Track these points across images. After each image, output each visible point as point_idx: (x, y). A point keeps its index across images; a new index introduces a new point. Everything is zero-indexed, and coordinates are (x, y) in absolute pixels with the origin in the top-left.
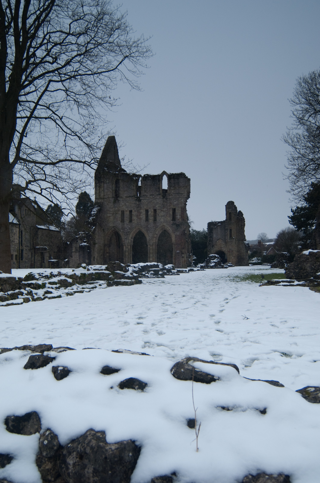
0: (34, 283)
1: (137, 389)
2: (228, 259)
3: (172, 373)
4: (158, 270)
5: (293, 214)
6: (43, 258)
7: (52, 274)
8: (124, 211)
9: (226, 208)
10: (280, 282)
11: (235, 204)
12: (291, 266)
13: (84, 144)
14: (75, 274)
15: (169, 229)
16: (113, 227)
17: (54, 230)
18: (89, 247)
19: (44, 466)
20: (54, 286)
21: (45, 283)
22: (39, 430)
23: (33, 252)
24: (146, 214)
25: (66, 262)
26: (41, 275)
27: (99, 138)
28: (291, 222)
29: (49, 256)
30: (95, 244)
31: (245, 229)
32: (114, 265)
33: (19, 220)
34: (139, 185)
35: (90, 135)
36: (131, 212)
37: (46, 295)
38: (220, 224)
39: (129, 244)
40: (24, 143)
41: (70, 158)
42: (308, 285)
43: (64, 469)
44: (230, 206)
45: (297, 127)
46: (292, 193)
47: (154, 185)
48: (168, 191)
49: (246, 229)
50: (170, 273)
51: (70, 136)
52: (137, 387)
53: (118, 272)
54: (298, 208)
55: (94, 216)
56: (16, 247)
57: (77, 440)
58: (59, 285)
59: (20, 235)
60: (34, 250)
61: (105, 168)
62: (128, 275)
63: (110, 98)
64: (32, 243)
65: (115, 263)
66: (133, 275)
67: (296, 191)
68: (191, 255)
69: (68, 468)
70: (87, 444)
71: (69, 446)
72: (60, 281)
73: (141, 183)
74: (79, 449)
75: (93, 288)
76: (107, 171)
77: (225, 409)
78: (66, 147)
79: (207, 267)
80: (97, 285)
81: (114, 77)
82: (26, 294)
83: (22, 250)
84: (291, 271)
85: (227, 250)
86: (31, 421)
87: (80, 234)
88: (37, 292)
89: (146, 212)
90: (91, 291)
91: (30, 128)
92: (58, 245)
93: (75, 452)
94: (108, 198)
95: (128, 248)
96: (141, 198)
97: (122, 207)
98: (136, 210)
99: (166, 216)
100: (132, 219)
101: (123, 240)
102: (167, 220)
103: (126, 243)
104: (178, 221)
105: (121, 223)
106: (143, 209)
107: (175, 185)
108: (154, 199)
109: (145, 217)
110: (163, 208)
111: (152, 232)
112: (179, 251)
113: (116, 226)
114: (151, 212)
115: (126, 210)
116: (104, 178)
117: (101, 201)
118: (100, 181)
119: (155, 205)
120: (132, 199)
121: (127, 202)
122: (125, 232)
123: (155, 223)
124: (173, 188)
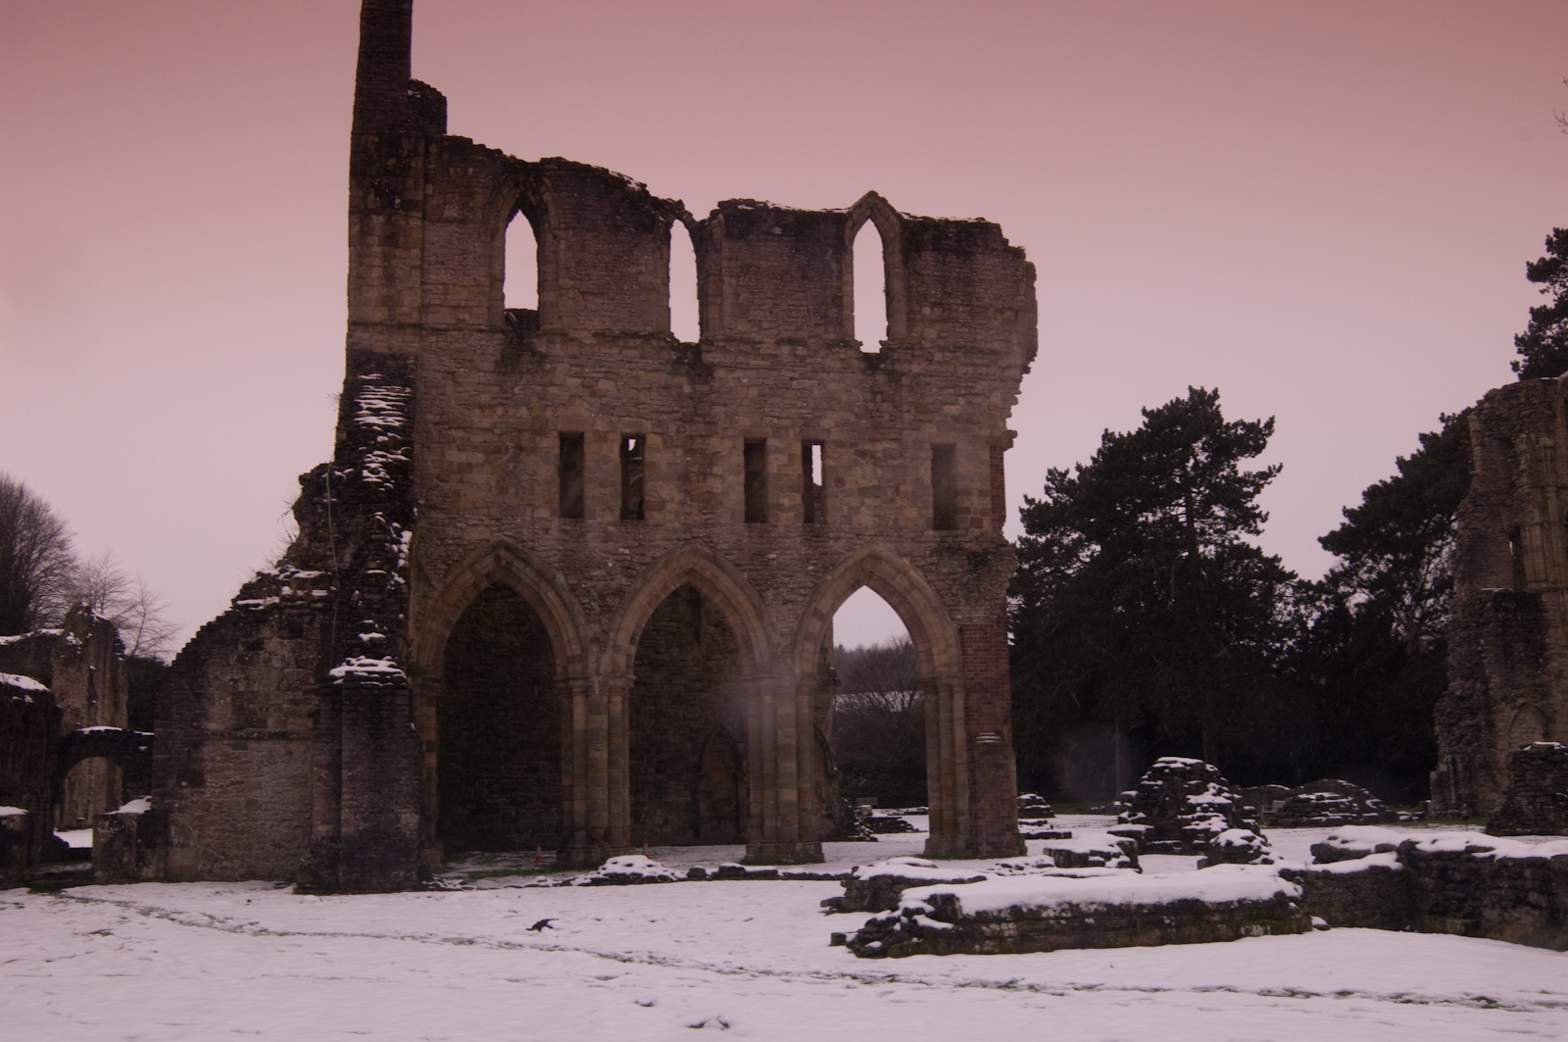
8: (580, 435)
15: (916, 585)
16: (493, 548)
24: (748, 472)
36: (635, 445)
55: (395, 443)
89: (746, 463)
94: (455, 333)
95: (609, 713)
96: (710, 355)
97: (563, 404)
98: (672, 434)
99: (890, 492)
100: (647, 498)
101: (574, 647)
102: (897, 519)
103: (598, 674)
104: (971, 529)
105: (556, 522)
106: (730, 433)
107: (945, 293)
108: (809, 368)
109: (741, 489)
110: (869, 440)
111: (794, 596)
112: (998, 733)
113: (520, 546)
114: (783, 459)
115: (601, 429)
116: (427, 180)
117: (399, 342)
118: (398, 201)
119: (818, 414)
120: (641, 358)
121: (603, 369)
122: (592, 590)
123: (818, 536)
124: (935, 309)
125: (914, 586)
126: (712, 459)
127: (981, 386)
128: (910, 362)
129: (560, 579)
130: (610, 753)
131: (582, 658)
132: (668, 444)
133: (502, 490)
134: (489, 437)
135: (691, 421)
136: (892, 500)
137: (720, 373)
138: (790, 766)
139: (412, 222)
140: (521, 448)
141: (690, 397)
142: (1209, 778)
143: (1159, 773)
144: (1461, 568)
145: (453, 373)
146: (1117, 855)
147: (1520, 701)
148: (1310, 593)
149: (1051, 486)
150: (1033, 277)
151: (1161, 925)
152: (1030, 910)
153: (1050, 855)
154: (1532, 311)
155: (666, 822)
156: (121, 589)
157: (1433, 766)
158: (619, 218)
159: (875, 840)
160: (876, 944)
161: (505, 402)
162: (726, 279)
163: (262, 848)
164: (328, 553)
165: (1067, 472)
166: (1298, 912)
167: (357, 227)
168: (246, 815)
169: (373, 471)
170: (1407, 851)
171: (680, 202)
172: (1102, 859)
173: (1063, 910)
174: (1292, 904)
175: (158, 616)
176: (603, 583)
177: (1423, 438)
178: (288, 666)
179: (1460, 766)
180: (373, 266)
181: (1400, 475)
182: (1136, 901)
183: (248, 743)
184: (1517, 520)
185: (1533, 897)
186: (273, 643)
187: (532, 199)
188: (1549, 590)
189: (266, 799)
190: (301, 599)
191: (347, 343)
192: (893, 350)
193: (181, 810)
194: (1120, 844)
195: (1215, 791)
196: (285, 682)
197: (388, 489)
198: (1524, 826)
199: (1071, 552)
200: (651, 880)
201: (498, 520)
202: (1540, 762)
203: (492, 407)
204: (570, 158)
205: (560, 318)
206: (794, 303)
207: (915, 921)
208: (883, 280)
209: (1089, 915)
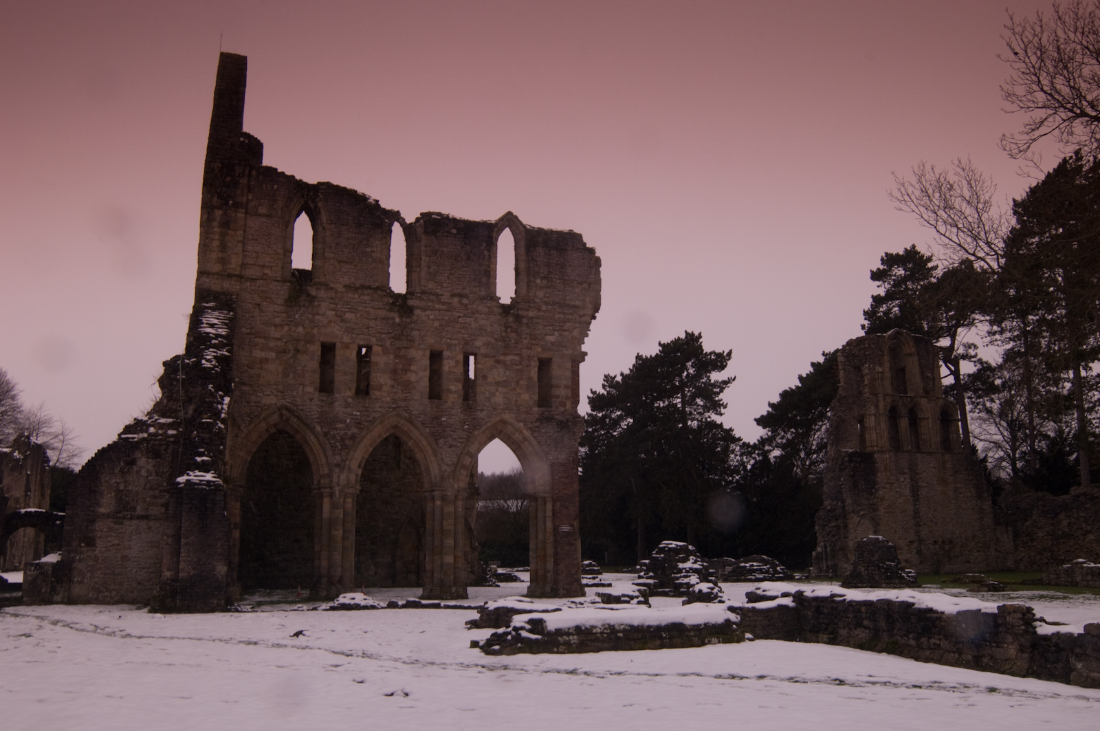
8: (334, 344)
15: (527, 439)
24: (431, 370)
36: (365, 351)
48: (524, 291)
55: (222, 344)
89: (431, 364)
94: (261, 281)
95: (344, 508)
96: (412, 301)
97: (324, 326)
98: (388, 346)
99: (513, 384)
100: (372, 383)
101: (325, 469)
102: (517, 400)
103: (338, 485)
104: (559, 408)
105: (317, 394)
106: (422, 346)
107: (549, 272)
108: (469, 311)
109: (427, 379)
110: (503, 354)
111: (455, 443)
112: (572, 525)
113: (295, 408)
114: (452, 363)
115: (346, 341)
116: (249, 191)
117: (228, 285)
118: (231, 202)
119: (473, 338)
120: (372, 301)
121: (349, 307)
122: (337, 436)
123: (471, 408)
124: (543, 281)
125: (525, 439)
126: (410, 361)
127: (568, 325)
128: (528, 310)
129: (318, 428)
130: (344, 532)
131: (330, 476)
132: (385, 351)
133: (286, 375)
134: (279, 343)
135: (398, 338)
136: (515, 389)
137: (417, 312)
138: (449, 542)
139: (241, 215)
140: (298, 351)
141: (399, 325)
142: (690, 553)
143: (662, 550)
144: (832, 438)
145: (259, 305)
146: (637, 597)
147: (862, 513)
148: (749, 449)
149: (606, 384)
150: (600, 265)
151: (661, 637)
152: (586, 628)
153: (599, 596)
154: (873, 297)
155: (376, 573)
156: (50, 425)
157: (814, 548)
158: (362, 219)
159: (499, 586)
160: (497, 647)
161: (290, 323)
162: (423, 258)
163: (130, 585)
164: (179, 408)
165: (615, 377)
166: (737, 630)
167: (206, 216)
168: (121, 564)
169: (208, 361)
170: (798, 596)
171: (398, 212)
172: (628, 599)
173: (605, 629)
174: (734, 626)
175: (72, 442)
176: (344, 432)
177: (813, 364)
178: (151, 475)
179: (829, 549)
180: (215, 240)
181: (800, 385)
182: (647, 624)
183: (124, 521)
184: (862, 412)
185: (866, 622)
186: (142, 461)
187: (312, 205)
188: (878, 451)
189: (134, 555)
190: (160, 435)
191: (196, 284)
192: (518, 303)
193: (80, 561)
194: (639, 591)
195: (693, 561)
196: (148, 485)
197: (216, 371)
198: (862, 583)
199: (616, 423)
200: (366, 608)
201: (282, 392)
202: (872, 547)
203: (282, 326)
204: (335, 182)
205: (325, 275)
206: (462, 273)
207: (520, 634)
208: (514, 262)
209: (620, 632)
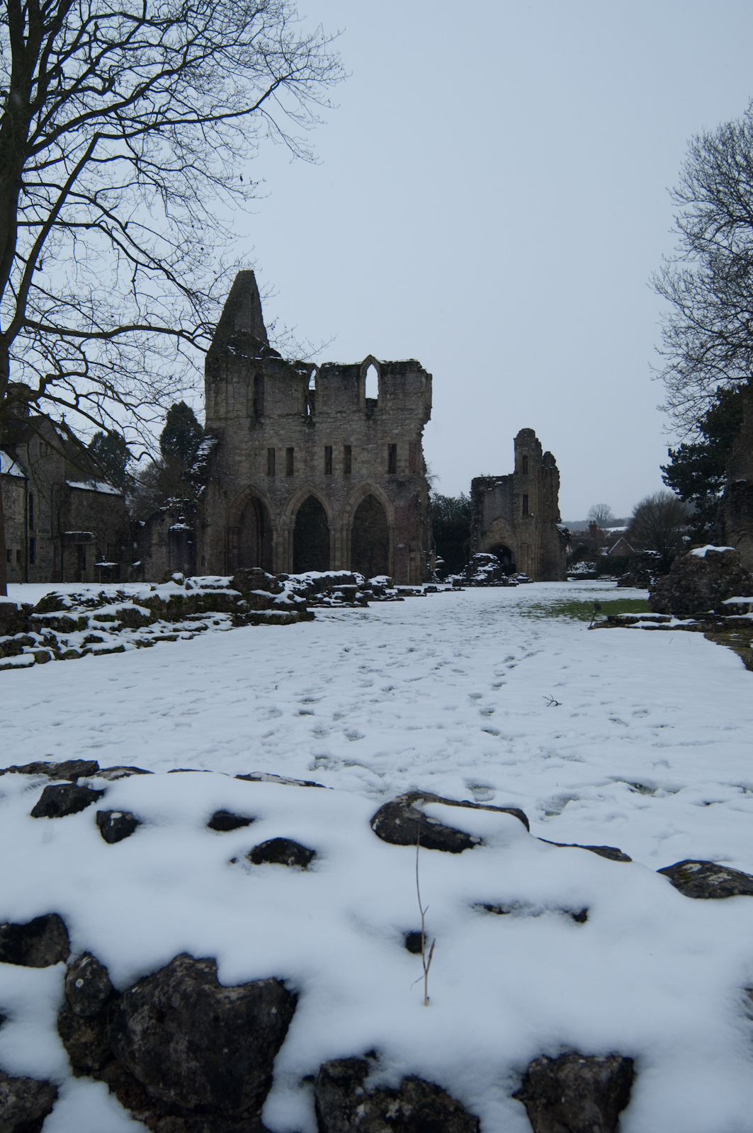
0: (60, 618)
1: (293, 865)
2: (519, 565)
3: (375, 827)
4: (353, 588)
5: (672, 462)
6: (82, 558)
7: (103, 595)
8: (274, 449)
9: (516, 445)
10: (637, 620)
11: (537, 436)
12: (664, 584)
13: (179, 288)
14: (157, 596)
15: (382, 493)
16: (249, 486)
17: (109, 491)
18: (190, 535)
19: (77, 1036)
20: (107, 625)
21: (87, 617)
22: (65, 956)
23: (59, 545)
24: (326, 457)
25: (136, 567)
26: (78, 598)
27: (216, 276)
28: (667, 481)
29: (96, 553)
30: (204, 526)
31: (559, 495)
32: (250, 577)
33: (25, 468)
34: (310, 389)
35: (193, 267)
36: (290, 451)
37: (89, 646)
38: (500, 483)
39: (286, 527)
40: (35, 286)
41: (145, 323)
42: (703, 627)
43: (123, 1043)
44: (526, 441)
45: (688, 255)
46: (671, 412)
47: (346, 388)
48: (379, 404)
49: (561, 494)
50: (382, 596)
51: (146, 269)
52: (293, 858)
53: (259, 592)
54: (683, 446)
55: (204, 460)
56: (19, 533)
57: (151, 979)
58: (120, 622)
59: (26, 505)
60: (61, 539)
61: (230, 348)
62: (281, 600)
63: (242, 180)
64: (56, 523)
65: (251, 573)
66: (295, 599)
67: (681, 409)
68: (431, 553)
69: (130, 1042)
70: (174, 987)
71: (134, 991)
72: (121, 612)
73: (316, 382)
74: (156, 999)
75: (198, 630)
76: (234, 353)
77: (493, 909)
78: (135, 295)
79: (469, 582)
80: (209, 622)
81: (251, 129)
82: (40, 643)
83: (33, 540)
84: (663, 595)
85: (517, 544)
86: (48, 934)
87: (169, 502)
88: (67, 639)
89: (326, 454)
90: (195, 637)
91: (50, 249)
92: (117, 529)
93: (148, 1004)
94: (237, 419)
95: (284, 537)
96: (315, 419)
97: (268, 439)
98: (302, 447)
99: (372, 462)
100: (294, 468)
101: (273, 516)
102: (375, 471)
103: (280, 525)
104: (401, 474)
105: (267, 477)
106: (320, 445)
107: (394, 389)
108: (346, 421)
109: (323, 463)
110: (366, 444)
111: (339, 499)
112: (405, 543)
113: (256, 485)
114: (337, 453)
115: (280, 447)
117: (219, 424)
118: (219, 379)
119: (349, 437)
120: (293, 422)
121: (281, 427)
122: (278, 498)
123: (348, 478)
126: (313, 454)
127: (407, 422)
129: (268, 495)
130: (284, 549)
131: (274, 520)
132: (301, 450)
133: (251, 469)
134: (247, 451)
135: (307, 442)
137: (317, 425)
138: (338, 554)
140: (256, 455)
141: (308, 434)
145: (236, 432)
150: (431, 379)
158: (286, 375)
161: (251, 440)
162: (320, 392)
171: (314, 363)
176: (281, 496)
193: (147, 564)
201: (250, 478)
203: (248, 442)
205: (268, 411)
206: (342, 398)
